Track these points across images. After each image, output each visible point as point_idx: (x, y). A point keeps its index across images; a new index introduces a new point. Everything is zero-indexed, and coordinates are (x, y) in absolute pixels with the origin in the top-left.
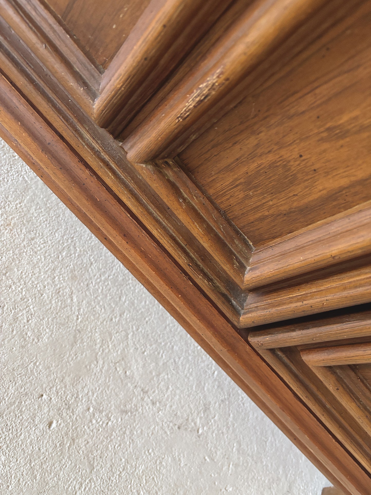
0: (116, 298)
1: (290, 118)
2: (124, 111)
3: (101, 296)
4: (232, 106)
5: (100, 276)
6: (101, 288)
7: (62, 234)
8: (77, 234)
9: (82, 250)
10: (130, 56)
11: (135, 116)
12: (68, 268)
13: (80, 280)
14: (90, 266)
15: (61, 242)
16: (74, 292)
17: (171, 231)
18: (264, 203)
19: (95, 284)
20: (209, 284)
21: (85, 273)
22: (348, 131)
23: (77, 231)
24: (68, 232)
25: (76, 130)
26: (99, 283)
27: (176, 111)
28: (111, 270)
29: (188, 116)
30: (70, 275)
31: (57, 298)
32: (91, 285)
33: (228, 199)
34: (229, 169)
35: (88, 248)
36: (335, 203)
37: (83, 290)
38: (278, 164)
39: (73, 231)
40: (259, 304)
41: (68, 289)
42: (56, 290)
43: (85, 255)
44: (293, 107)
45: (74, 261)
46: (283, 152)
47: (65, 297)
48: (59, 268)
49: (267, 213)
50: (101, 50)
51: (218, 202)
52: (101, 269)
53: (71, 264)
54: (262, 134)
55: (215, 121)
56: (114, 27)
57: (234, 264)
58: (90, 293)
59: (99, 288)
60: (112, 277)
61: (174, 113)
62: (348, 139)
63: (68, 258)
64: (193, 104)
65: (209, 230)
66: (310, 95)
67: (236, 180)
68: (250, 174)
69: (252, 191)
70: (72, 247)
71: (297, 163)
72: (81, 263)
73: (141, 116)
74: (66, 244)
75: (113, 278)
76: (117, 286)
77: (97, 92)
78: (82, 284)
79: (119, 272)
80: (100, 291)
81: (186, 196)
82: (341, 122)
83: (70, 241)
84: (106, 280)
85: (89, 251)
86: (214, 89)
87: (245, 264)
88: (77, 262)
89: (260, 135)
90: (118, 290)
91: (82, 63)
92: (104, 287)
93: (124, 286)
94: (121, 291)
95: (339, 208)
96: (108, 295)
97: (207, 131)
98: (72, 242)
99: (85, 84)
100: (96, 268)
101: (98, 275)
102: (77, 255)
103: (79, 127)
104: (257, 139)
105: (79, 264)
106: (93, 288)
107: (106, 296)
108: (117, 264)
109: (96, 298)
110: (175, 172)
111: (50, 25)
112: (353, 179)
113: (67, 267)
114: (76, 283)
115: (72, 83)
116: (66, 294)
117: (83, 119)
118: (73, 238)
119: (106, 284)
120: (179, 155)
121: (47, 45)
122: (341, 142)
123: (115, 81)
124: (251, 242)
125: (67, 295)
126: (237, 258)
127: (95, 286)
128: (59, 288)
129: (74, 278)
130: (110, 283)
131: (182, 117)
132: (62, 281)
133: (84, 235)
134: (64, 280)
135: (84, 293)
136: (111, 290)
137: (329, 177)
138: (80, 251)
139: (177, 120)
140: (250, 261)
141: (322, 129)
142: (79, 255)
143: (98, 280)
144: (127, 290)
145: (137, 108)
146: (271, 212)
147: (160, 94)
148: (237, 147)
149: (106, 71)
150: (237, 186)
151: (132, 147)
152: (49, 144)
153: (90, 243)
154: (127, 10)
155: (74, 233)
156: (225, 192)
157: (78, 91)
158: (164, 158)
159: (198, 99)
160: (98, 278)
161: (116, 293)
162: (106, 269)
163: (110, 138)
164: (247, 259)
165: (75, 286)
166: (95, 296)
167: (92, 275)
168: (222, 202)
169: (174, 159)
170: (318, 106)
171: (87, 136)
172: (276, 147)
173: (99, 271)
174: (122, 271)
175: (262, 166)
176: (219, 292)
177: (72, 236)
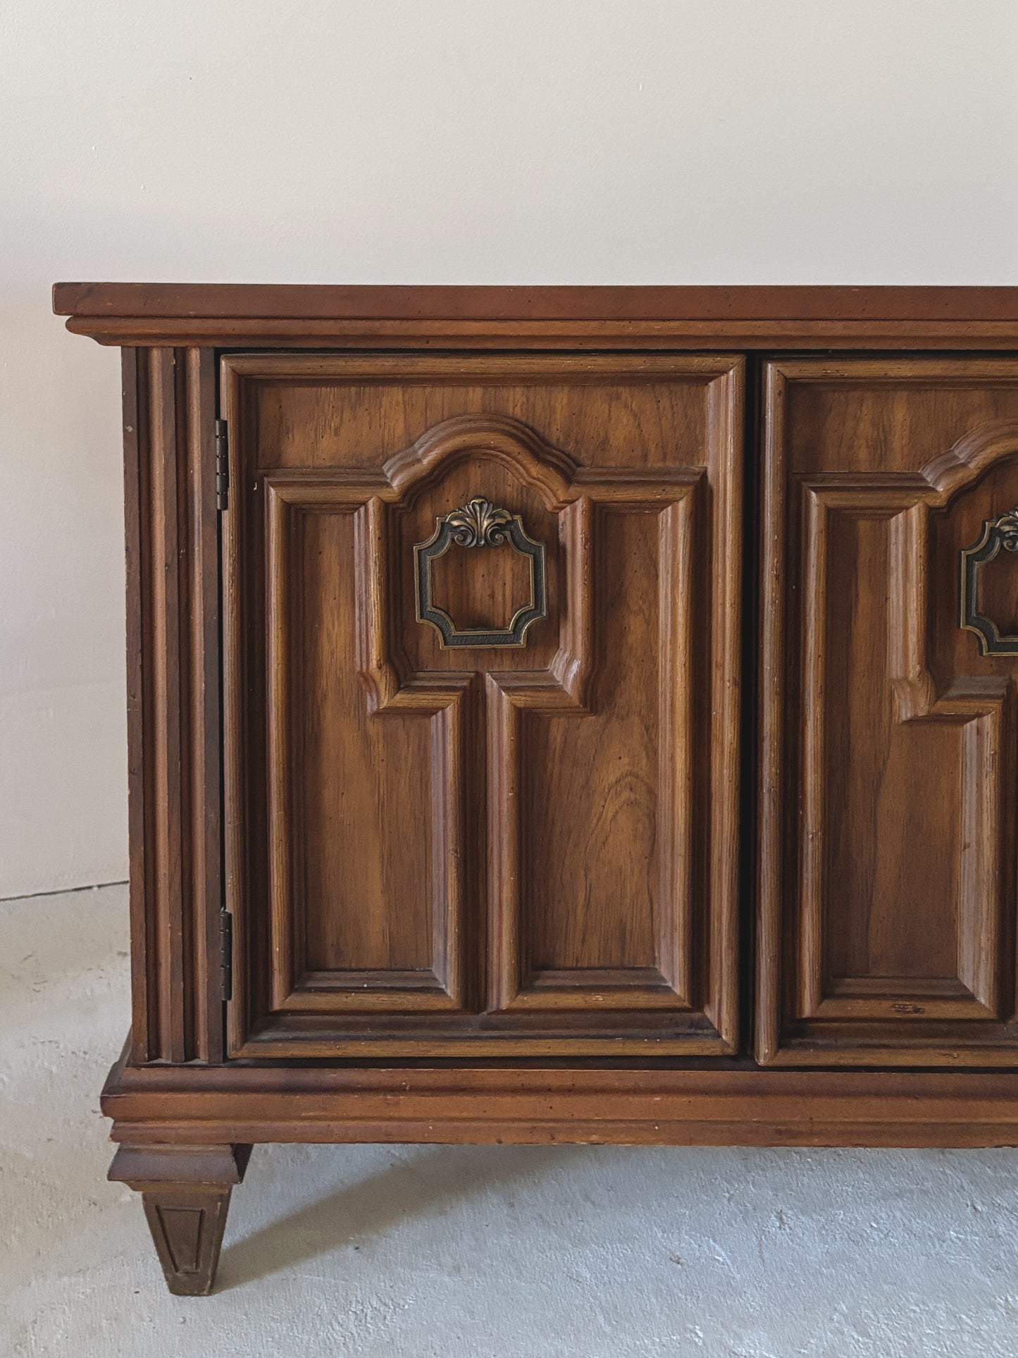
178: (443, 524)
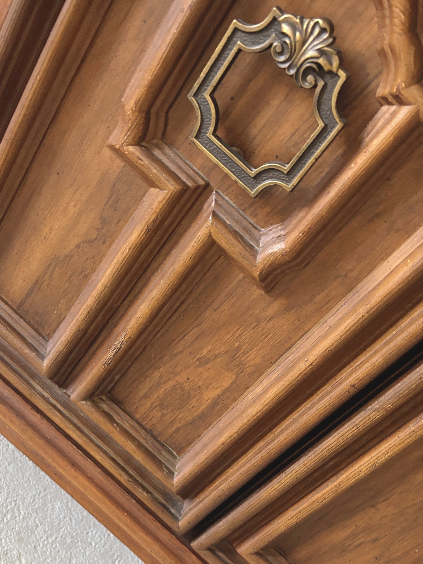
0: (67, 560)
1: (175, 355)
2: (66, 365)
3: (50, 559)
4: (138, 353)
5: (47, 538)
6: (49, 550)
7: (4, 497)
8: (20, 497)
9: (26, 512)
10: (68, 330)
11: (74, 368)
12: (14, 530)
13: (26, 542)
14: (36, 529)
15: (5, 505)
16: (22, 554)
17: (111, 454)
18: (176, 417)
19: (43, 546)
20: (148, 496)
21: (31, 535)
22: (209, 359)
23: (19, 494)
24: (10, 495)
25: (29, 384)
26: (47, 545)
27: (102, 360)
28: (58, 532)
29: (110, 362)
30: (16, 537)
31: (6, 559)
32: (39, 547)
33: (151, 419)
34: (146, 396)
35: (32, 510)
36: (218, 407)
37: (31, 552)
38: (177, 387)
39: (16, 495)
40: (191, 506)
41: (16, 550)
42: (4, 552)
43: (30, 517)
44: (175, 349)
45: (19, 523)
46: (177, 378)
47: (14, 559)
48: (5, 531)
49: (179, 425)
50: (46, 327)
51: (144, 423)
52: (47, 532)
53: (17, 526)
54: (162, 368)
55: (130, 364)
56: (55, 312)
57: (163, 471)
58: (38, 555)
59: (47, 550)
60: (59, 539)
61: (102, 361)
62: (210, 364)
63: (13, 521)
64: (112, 355)
65: (140, 446)
66: (182, 341)
67: (153, 403)
68: (161, 397)
69: (165, 410)
70: (16, 510)
71: (188, 384)
72: (27, 525)
73: (78, 368)
74: (9, 507)
75: (61, 540)
76: (65, 549)
77: (45, 355)
78: (29, 546)
79: (66, 534)
80: (48, 553)
81: (119, 422)
82: (204, 354)
83: (13, 504)
84: (54, 542)
85: (33, 513)
86: (124, 344)
87: (173, 470)
88: (22, 525)
89: (161, 369)
90: (67, 552)
91: (33, 337)
92: (52, 550)
93: (73, 548)
94: (71, 553)
95: (223, 410)
96: (57, 557)
97: (126, 371)
98: (15, 504)
99: (35, 350)
100: (42, 530)
101: (45, 537)
102: (21, 517)
103: (31, 381)
104: (159, 372)
105: (25, 527)
106: (40, 550)
107: (55, 558)
108: (63, 526)
109: (45, 560)
110: (108, 405)
111: (9, 314)
112: (223, 388)
113: (12, 529)
114: (23, 545)
115: (26, 351)
116: (14, 556)
117: (34, 376)
118: (16, 501)
119: (54, 546)
120: (109, 392)
121: (8, 328)
122: (208, 366)
123: (58, 346)
124: (175, 452)
125: (16, 557)
126: (166, 467)
127: (43, 548)
128: (7, 550)
129: (20, 540)
130: (58, 545)
131: (106, 364)
132: (9, 544)
133: (27, 498)
134: (11, 542)
135: (32, 555)
136: (60, 553)
137: (209, 390)
138: (25, 513)
139: (104, 366)
140: (177, 467)
141: (195, 360)
142: (23, 518)
143: (46, 542)
144: (77, 552)
145: (75, 363)
146: (182, 423)
147: (91, 351)
148: (148, 379)
149: (50, 340)
150: (155, 407)
151: (74, 391)
152: (6, 397)
153: (34, 506)
154: (64, 302)
155: (17, 496)
156: (148, 414)
157: (31, 355)
158: (99, 395)
159: (115, 351)
160: (45, 541)
161: (65, 555)
162: (53, 531)
163: (56, 387)
164: (174, 466)
165: (23, 548)
166: (44, 558)
167: (38, 537)
168: (147, 423)
169: (106, 395)
170: (189, 346)
171: (38, 388)
172: (172, 376)
173: (45, 533)
174: (70, 533)
175: (168, 390)
176: (157, 502)
177: (15, 499)
178: (275, 19)
